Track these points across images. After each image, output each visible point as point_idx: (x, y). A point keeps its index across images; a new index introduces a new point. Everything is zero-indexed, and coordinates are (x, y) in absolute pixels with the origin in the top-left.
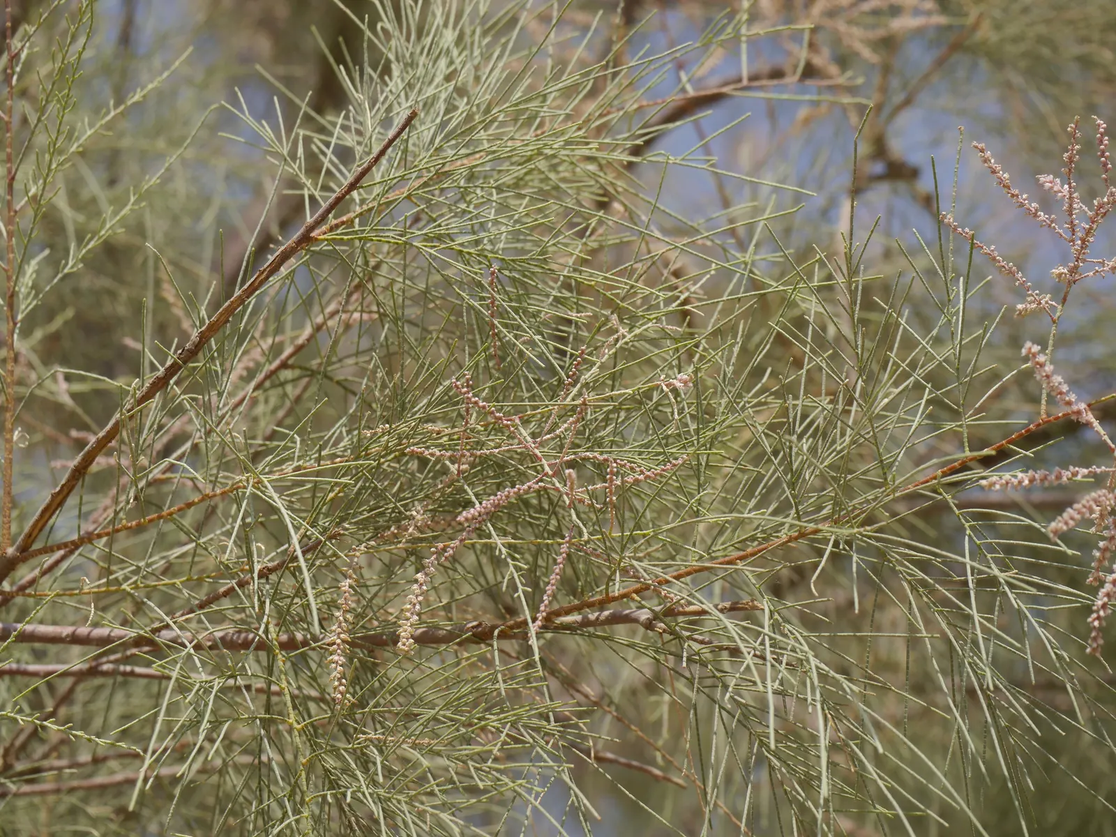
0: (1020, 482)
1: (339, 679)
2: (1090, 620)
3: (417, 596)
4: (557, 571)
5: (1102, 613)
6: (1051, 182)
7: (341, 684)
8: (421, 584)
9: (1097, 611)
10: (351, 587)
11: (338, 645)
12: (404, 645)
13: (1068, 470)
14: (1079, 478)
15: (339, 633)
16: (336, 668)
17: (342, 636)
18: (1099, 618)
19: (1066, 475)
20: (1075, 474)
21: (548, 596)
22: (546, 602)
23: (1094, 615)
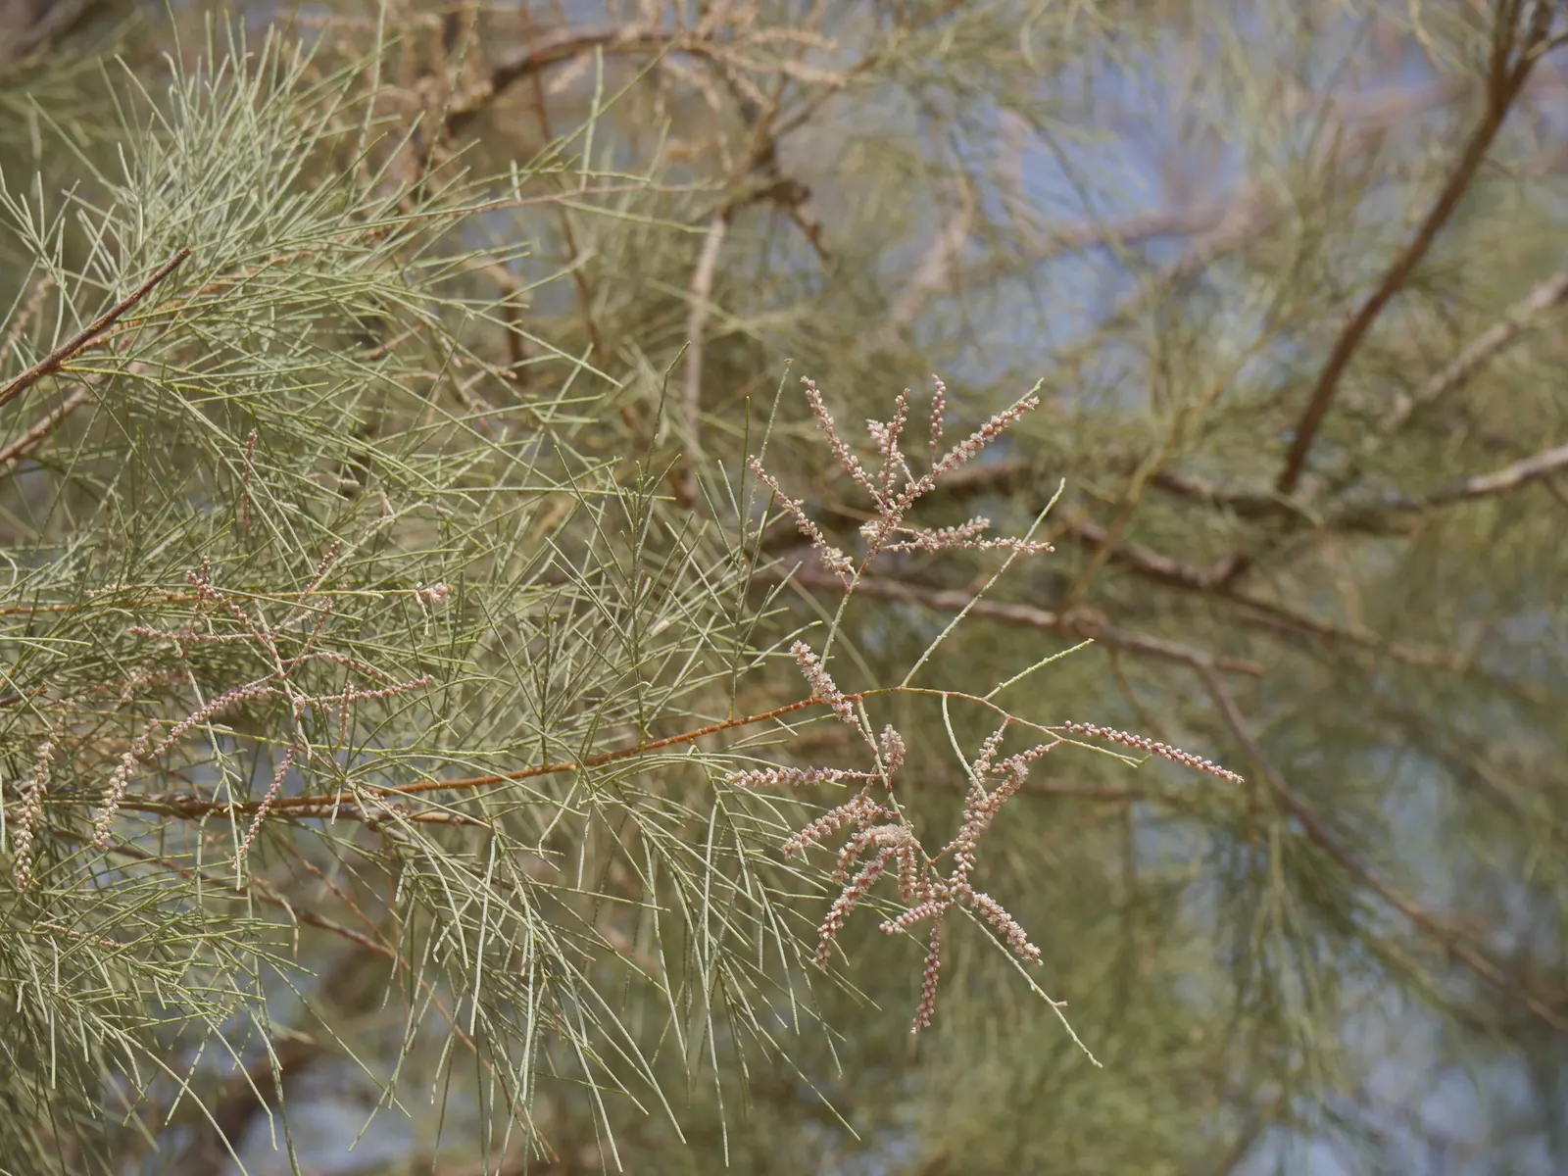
0: (768, 780)
1: (24, 858)
2: (820, 929)
3: (121, 780)
4: (274, 790)
5: (833, 925)
6: (879, 432)
7: (25, 863)
8: (127, 767)
9: (829, 922)
10: (50, 751)
11: (28, 818)
12: (99, 838)
13: (822, 770)
14: (832, 781)
15: (31, 805)
16: (21, 845)
17: (34, 808)
18: (829, 930)
19: (820, 775)
20: (829, 776)
21: (260, 817)
22: (257, 824)
23: (825, 926)
